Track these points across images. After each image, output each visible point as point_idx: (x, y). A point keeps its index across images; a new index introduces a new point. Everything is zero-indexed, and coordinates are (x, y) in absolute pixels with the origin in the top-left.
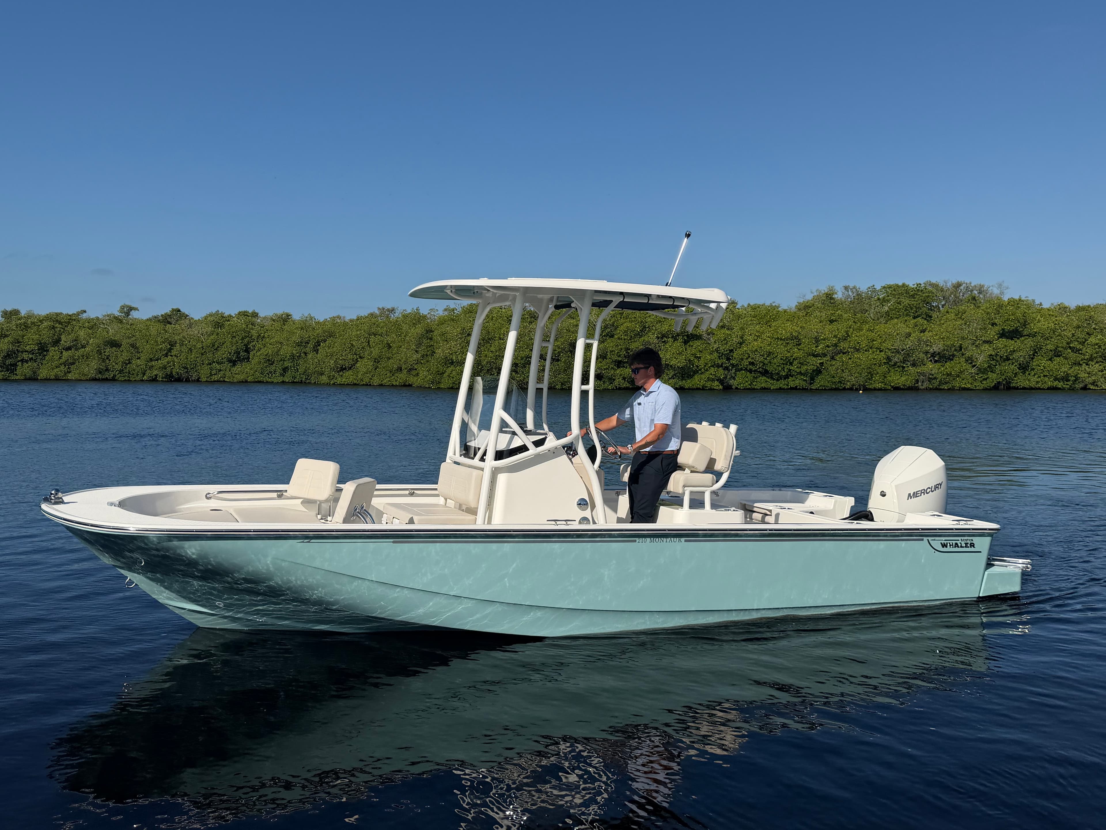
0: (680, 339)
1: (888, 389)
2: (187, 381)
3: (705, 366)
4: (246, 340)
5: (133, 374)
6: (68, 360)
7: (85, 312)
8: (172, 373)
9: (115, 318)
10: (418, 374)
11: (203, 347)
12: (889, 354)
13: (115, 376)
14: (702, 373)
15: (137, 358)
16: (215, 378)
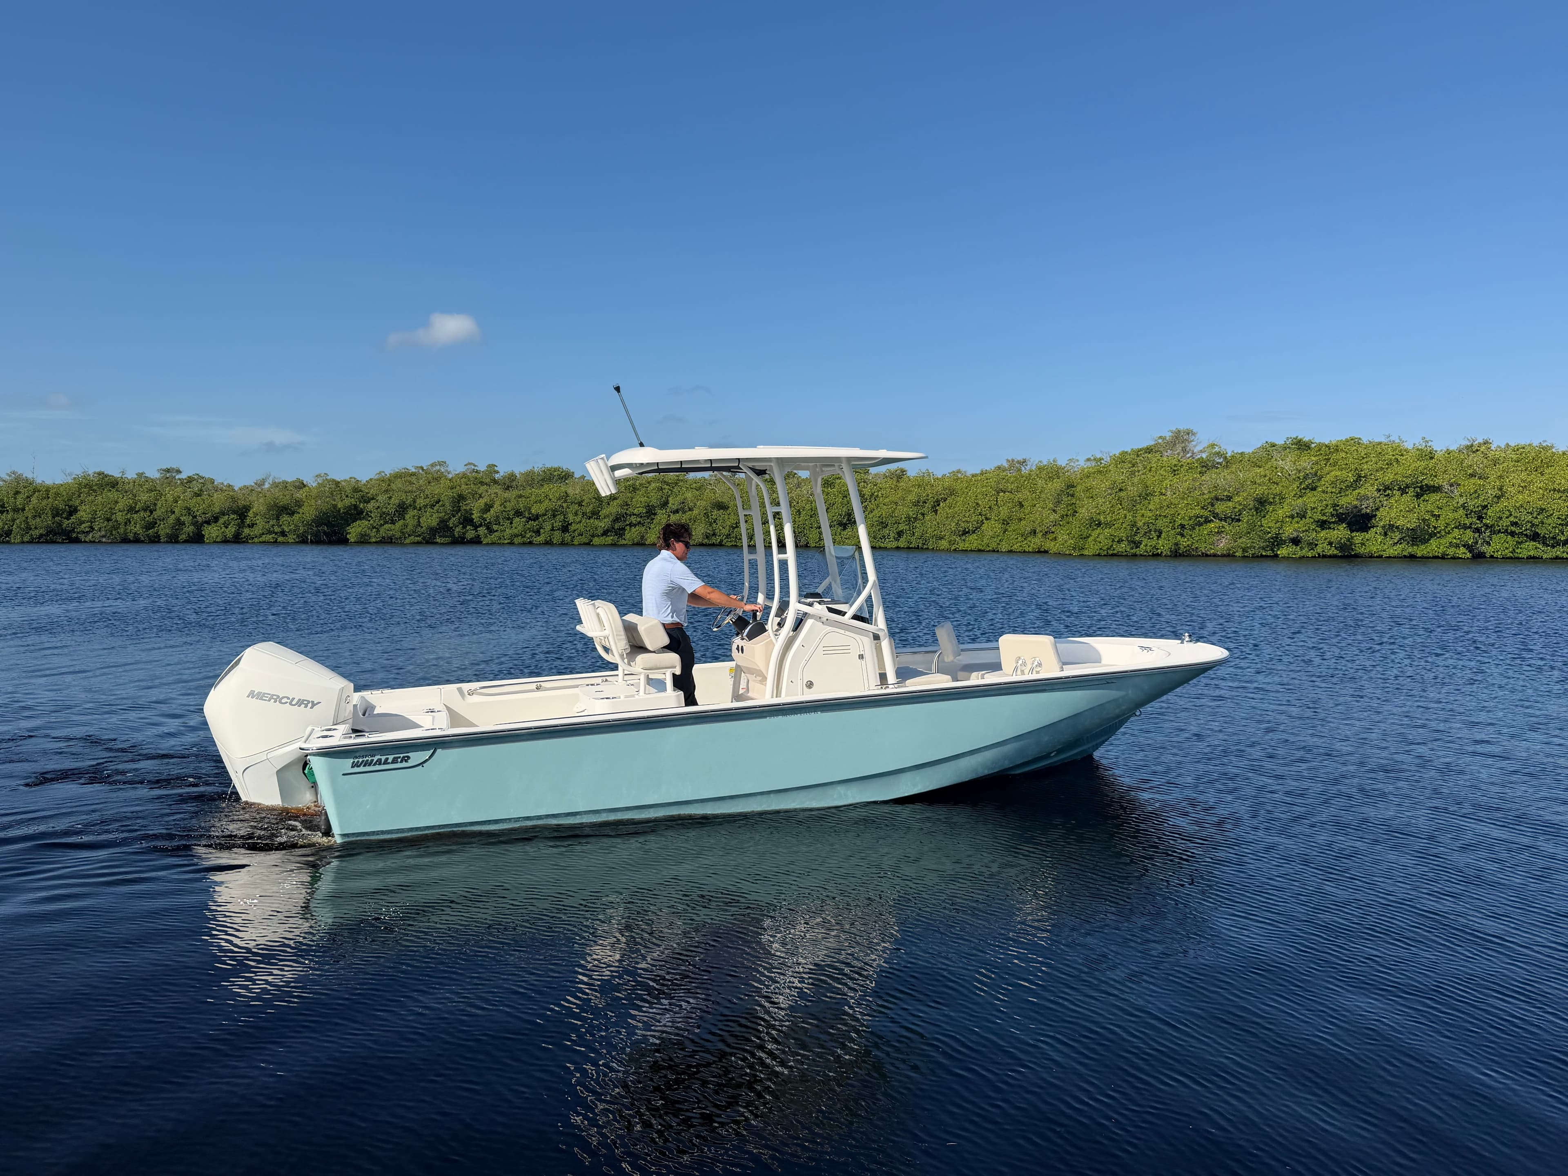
0: (1411, 492)
3: (1446, 527)
14: (1441, 537)
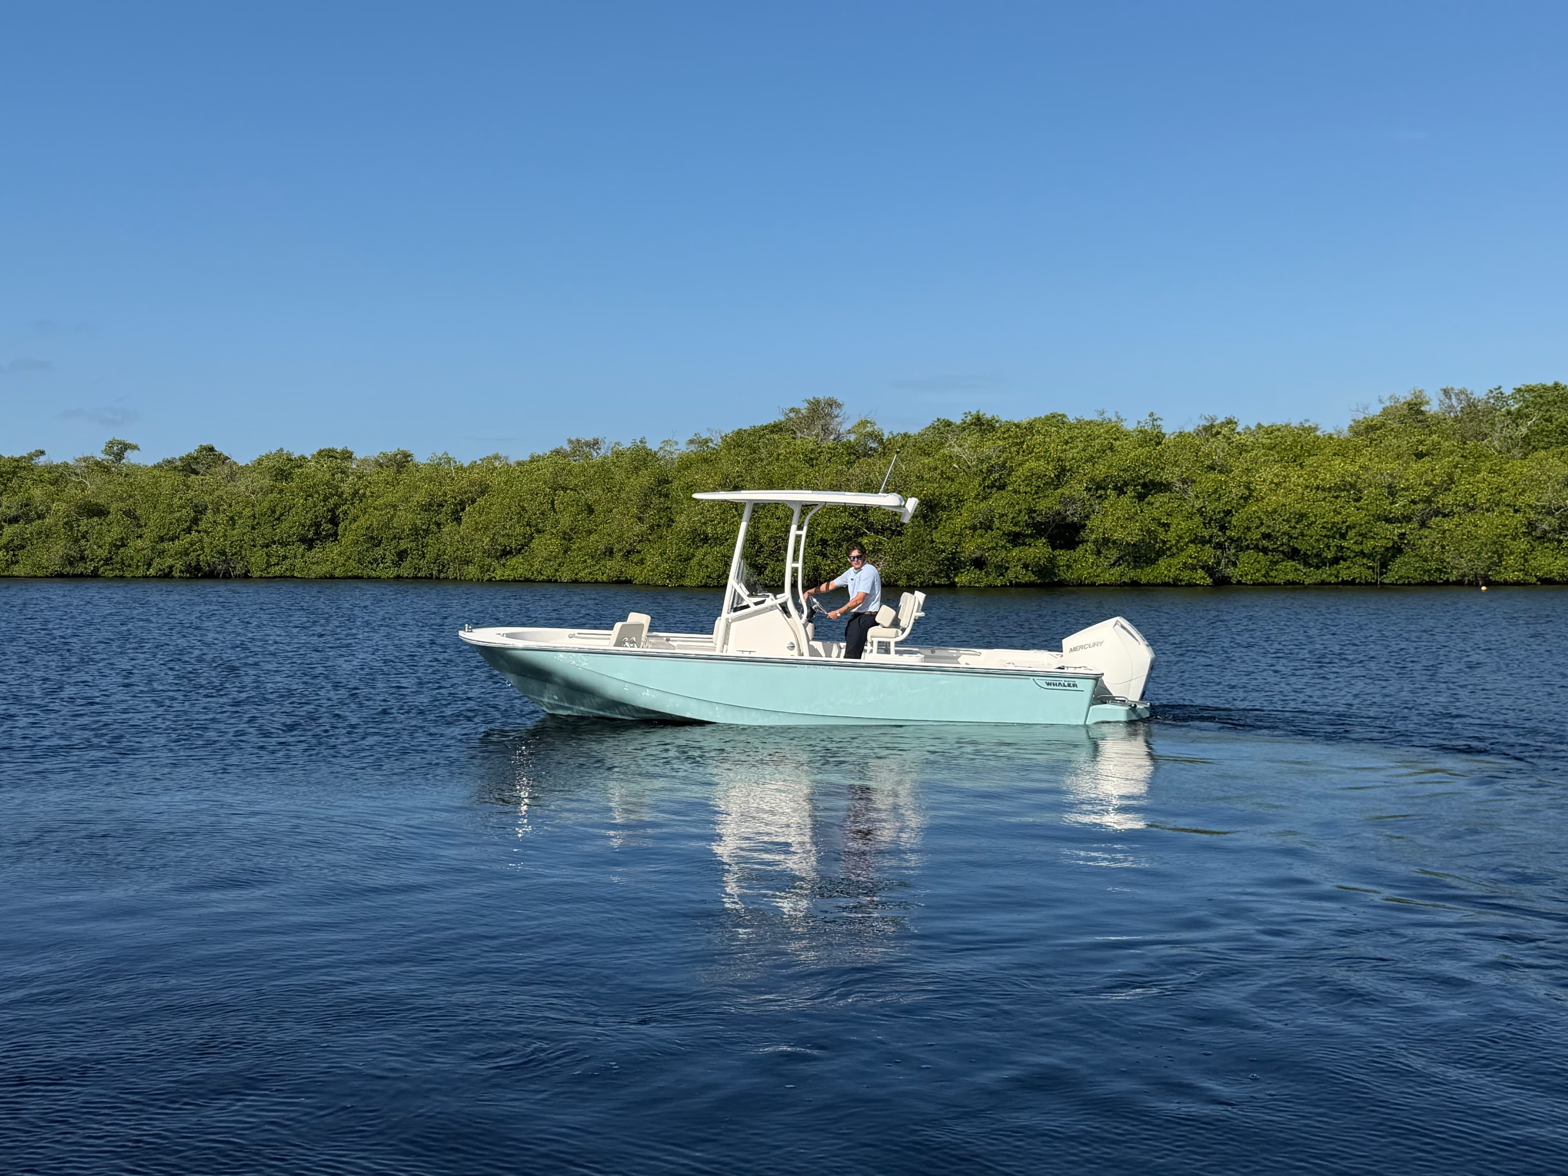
1: (1531, 584)
2: (227, 576)
3: (1178, 541)
4: (332, 501)
5: (130, 566)
6: (13, 540)
7: (42, 453)
8: (198, 564)
9: (97, 463)
10: (642, 562)
11: (254, 516)
12: (1532, 515)
13: (96, 569)
14: (1172, 555)
15: (138, 537)
16: (276, 570)
